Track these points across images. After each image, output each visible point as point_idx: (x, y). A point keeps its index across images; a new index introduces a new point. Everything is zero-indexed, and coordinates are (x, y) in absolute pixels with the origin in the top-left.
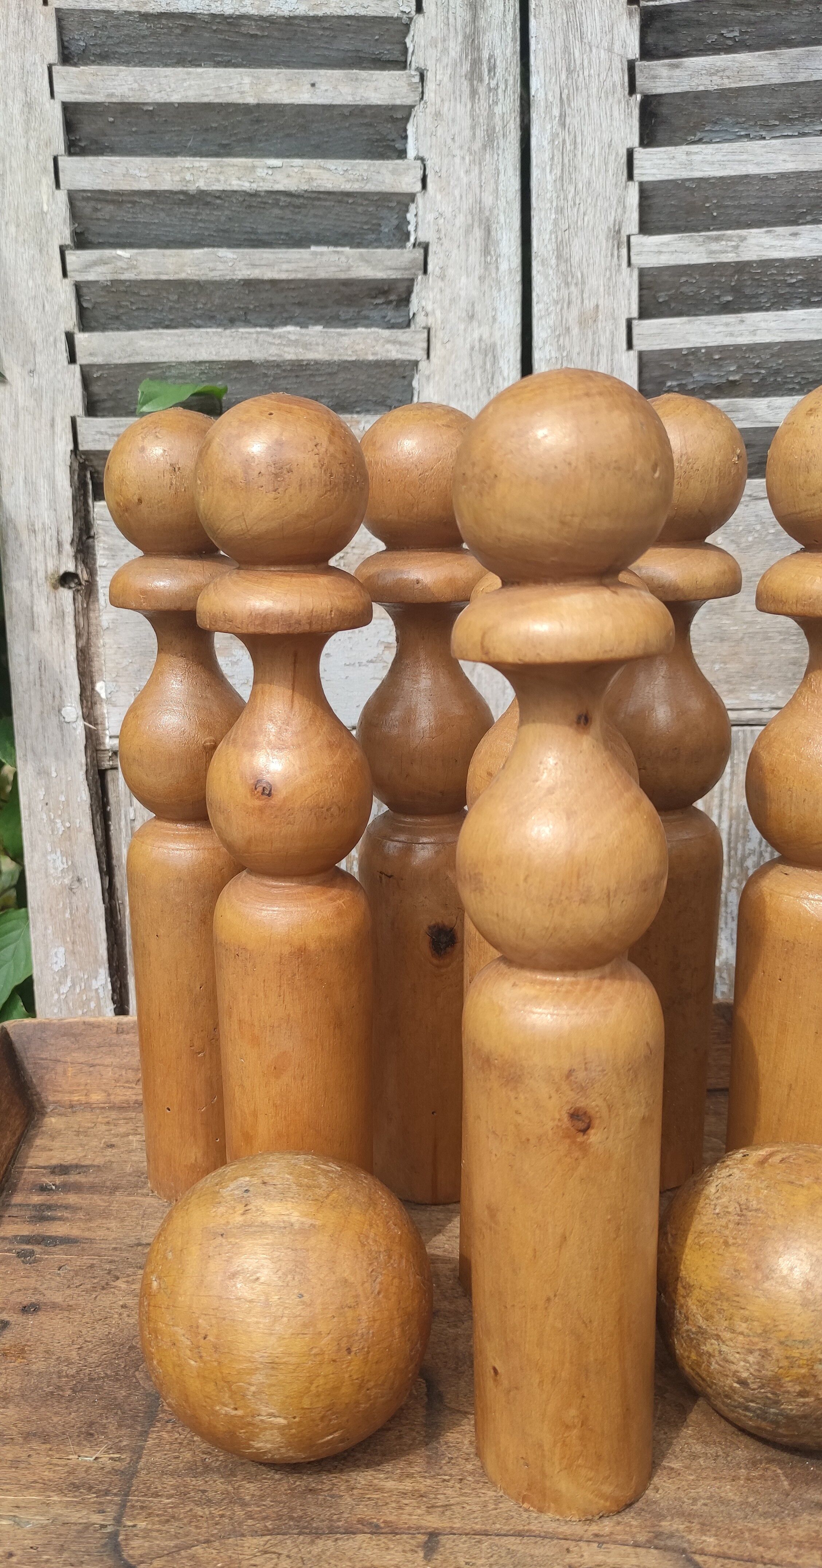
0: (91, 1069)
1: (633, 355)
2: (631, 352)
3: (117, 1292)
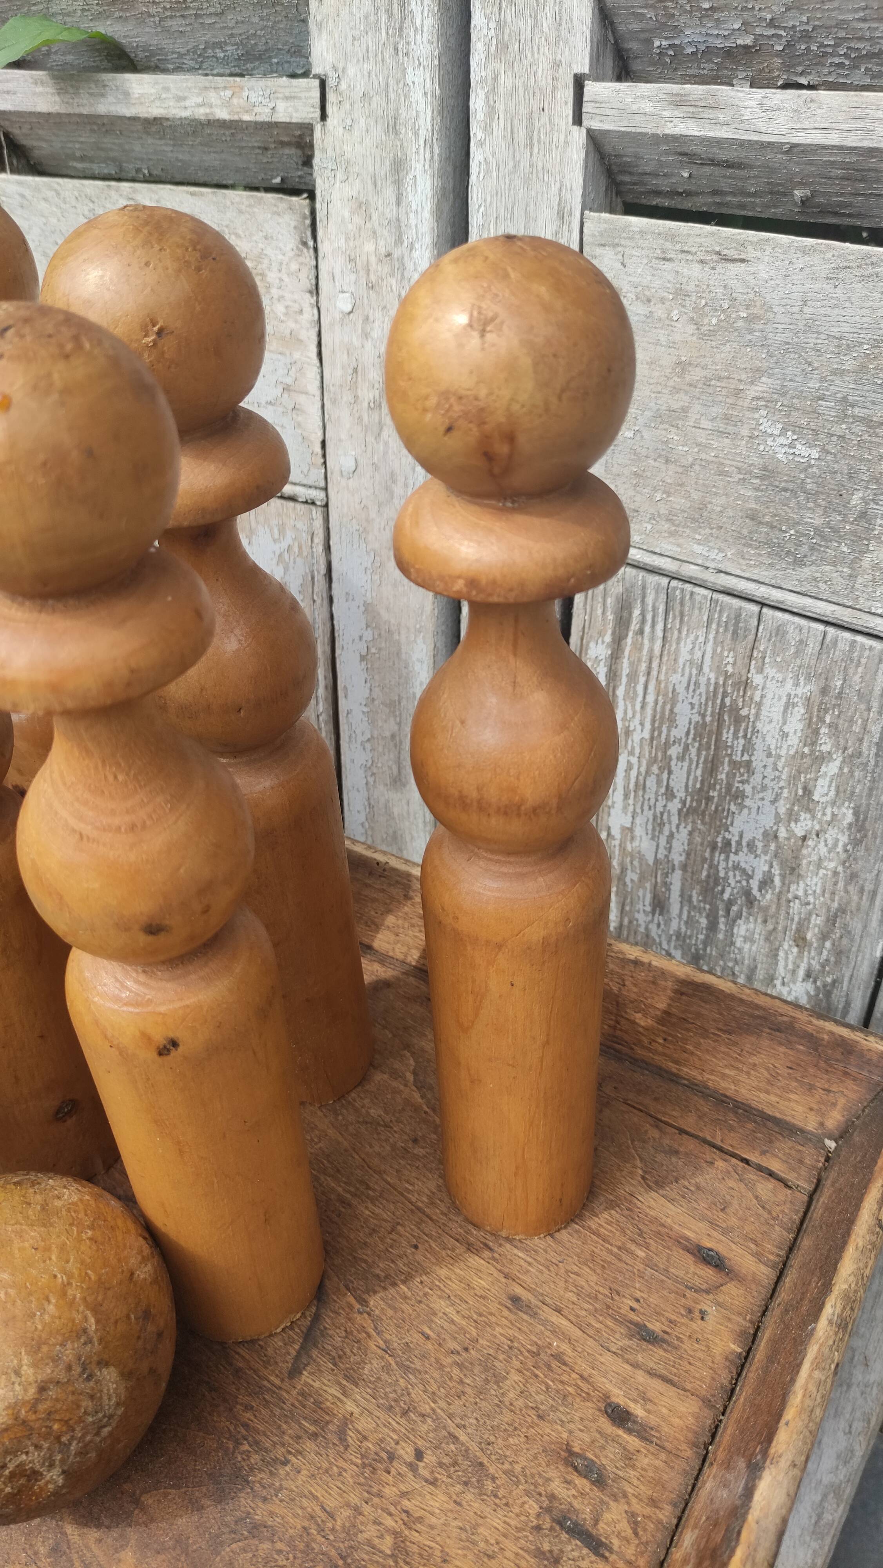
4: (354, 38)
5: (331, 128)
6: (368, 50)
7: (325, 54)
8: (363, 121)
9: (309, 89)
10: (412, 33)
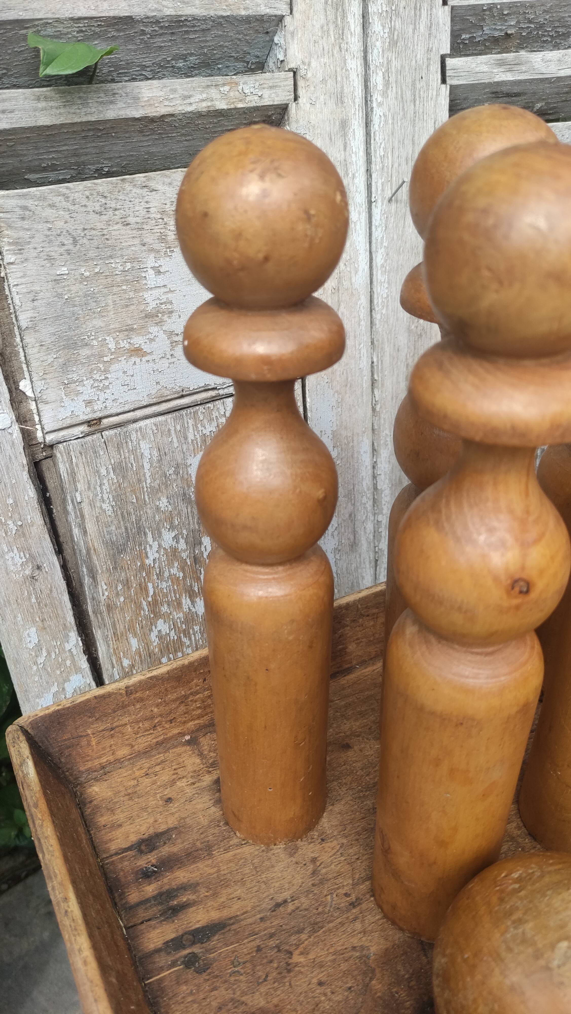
0: (112, 732)
1: (447, 9)
2: (446, 7)
3: (302, 970)
4: (315, 42)
5: (302, 105)
6: (323, 49)
7: (297, 54)
8: (322, 97)
9: (286, 79)
10: (349, 37)
